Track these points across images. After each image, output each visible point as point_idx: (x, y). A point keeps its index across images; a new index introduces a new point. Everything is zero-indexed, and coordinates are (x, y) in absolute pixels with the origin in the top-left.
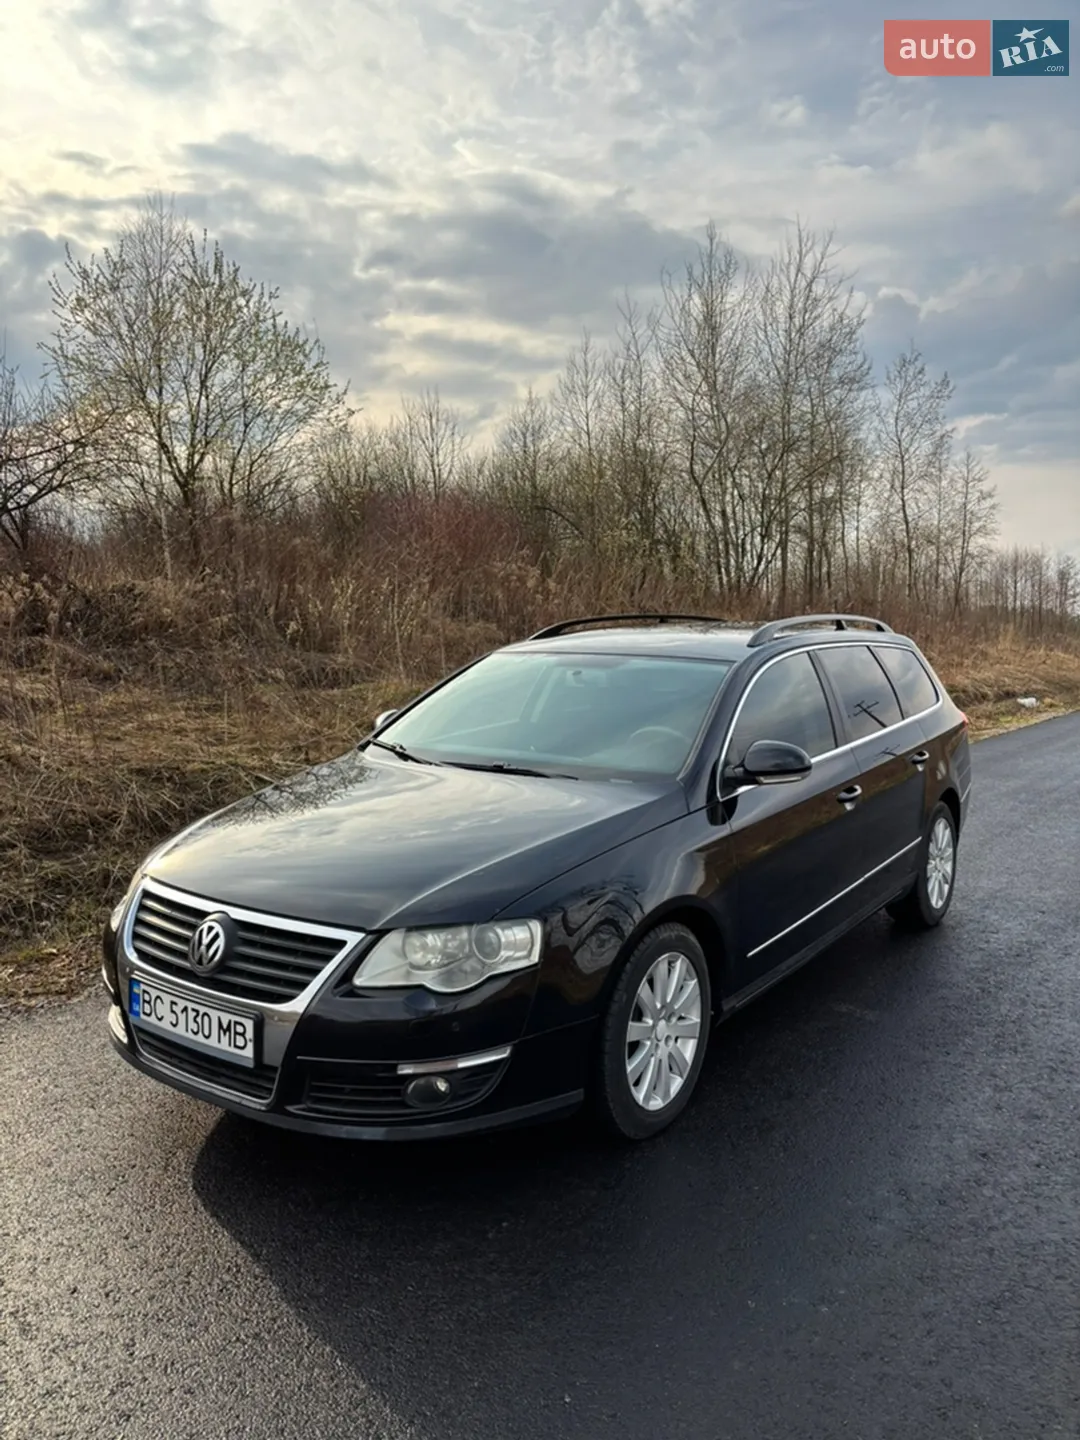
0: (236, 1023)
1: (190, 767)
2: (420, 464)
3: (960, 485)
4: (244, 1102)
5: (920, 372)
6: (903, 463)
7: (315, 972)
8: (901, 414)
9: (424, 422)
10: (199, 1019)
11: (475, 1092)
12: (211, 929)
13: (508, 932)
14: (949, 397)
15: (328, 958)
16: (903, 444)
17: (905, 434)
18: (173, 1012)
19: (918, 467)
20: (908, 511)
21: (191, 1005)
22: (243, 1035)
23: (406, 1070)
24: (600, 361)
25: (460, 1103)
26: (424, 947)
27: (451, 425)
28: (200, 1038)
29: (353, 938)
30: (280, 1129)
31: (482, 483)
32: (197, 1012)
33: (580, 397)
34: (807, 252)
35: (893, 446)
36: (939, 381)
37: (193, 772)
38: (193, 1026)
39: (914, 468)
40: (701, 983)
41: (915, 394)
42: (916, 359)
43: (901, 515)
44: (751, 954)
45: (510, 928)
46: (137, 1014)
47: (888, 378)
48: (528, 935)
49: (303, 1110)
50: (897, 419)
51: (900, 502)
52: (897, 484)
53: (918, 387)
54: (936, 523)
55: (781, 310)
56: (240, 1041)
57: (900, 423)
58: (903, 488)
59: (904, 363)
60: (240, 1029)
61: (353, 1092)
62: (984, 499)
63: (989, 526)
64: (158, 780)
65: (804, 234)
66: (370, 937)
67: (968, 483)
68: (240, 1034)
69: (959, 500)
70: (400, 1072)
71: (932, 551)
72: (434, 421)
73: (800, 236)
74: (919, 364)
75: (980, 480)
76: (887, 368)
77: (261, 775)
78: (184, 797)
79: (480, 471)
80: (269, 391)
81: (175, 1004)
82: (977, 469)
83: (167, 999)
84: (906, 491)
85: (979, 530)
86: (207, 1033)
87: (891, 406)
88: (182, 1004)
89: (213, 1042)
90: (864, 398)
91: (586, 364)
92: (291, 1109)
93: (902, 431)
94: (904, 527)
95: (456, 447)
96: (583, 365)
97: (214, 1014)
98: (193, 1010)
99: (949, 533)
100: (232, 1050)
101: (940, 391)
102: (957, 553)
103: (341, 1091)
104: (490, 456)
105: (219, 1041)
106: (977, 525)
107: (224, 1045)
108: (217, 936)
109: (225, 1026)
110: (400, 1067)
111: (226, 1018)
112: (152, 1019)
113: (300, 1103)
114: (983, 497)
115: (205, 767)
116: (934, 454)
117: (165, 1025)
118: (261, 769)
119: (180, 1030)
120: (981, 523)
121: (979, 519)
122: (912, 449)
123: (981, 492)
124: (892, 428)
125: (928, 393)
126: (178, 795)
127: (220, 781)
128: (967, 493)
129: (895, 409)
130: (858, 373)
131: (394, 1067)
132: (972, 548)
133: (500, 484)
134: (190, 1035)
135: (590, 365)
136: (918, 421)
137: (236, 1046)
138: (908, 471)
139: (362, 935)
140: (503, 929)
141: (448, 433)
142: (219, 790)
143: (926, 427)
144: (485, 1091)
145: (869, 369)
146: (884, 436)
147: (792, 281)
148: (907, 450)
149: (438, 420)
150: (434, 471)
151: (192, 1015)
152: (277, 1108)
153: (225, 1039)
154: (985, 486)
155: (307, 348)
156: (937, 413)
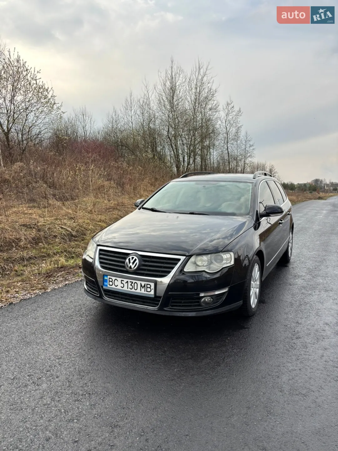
0: (147, 284)
1: (39, 224)
2: (80, 131)
3: (244, 142)
4: (148, 308)
5: (232, 107)
6: (227, 135)
7: (173, 268)
8: (227, 120)
9: (81, 116)
10: (133, 285)
11: (219, 301)
12: (133, 258)
13: (225, 255)
14: (241, 115)
15: (176, 264)
16: (228, 129)
17: (228, 126)
18: (122, 283)
19: (232, 137)
20: (229, 150)
21: (129, 281)
22: (150, 288)
23: (202, 295)
24: (136, 99)
25: (216, 304)
26: (202, 261)
27: (90, 118)
28: (133, 290)
29: (182, 258)
30: (162, 315)
31: (100, 137)
32: (132, 282)
33: (129, 111)
34: (201, 68)
35: (225, 130)
36: (238, 110)
37: (40, 225)
38: (130, 286)
39: (231, 137)
40: (260, 272)
41: (231, 114)
42: (231, 103)
43: (227, 151)
44: (267, 265)
45: (225, 254)
46: (107, 286)
47: (223, 109)
48: (230, 256)
49: (169, 309)
50: (226, 122)
51: (226, 147)
52: (226, 142)
53: (232, 112)
54: (236, 154)
55: (193, 86)
56: (149, 290)
57: (227, 123)
58: (227, 143)
59: (228, 104)
60: (149, 286)
61: (184, 303)
62: (251, 147)
63: (252, 155)
64: (31, 228)
65: (200, 63)
66: (188, 257)
67: (246, 142)
68: (149, 288)
69: (243, 147)
70: (200, 296)
71: (235, 162)
72: (84, 116)
73: (199, 63)
74: (232, 105)
75: (250, 141)
76: (223, 106)
77: (62, 226)
78: (40, 233)
79: (99, 133)
80: (35, 104)
81: (123, 281)
82: (249, 137)
83: (119, 279)
84: (228, 144)
85: (249, 156)
86: (136, 288)
87: (224, 117)
88: (126, 280)
89: (138, 291)
90: (217, 115)
91: (131, 100)
92: (165, 309)
93: (227, 125)
94: (227, 155)
95: (92, 125)
96: (130, 101)
97: (139, 282)
98: (130, 282)
99: (240, 157)
100: (146, 292)
101: (238, 113)
102: (243, 162)
103: (181, 302)
104: (102, 129)
105: (141, 290)
106: (249, 155)
107: (143, 291)
108: (135, 260)
109: (143, 286)
110: (201, 294)
111: (143, 283)
112: (113, 286)
113: (168, 307)
114: (251, 146)
115: (44, 224)
116: (236, 133)
117: (119, 287)
118: (62, 225)
119: (125, 288)
120: (250, 154)
121: (249, 153)
122: (230, 131)
123: (250, 144)
124: (224, 124)
125: (235, 114)
126: (38, 233)
127: (50, 228)
128: (246, 145)
129: (225, 118)
130: (215, 107)
131: (199, 294)
132: (247, 162)
133: (105, 138)
134: (129, 290)
135: (132, 101)
136: (232, 122)
137: (147, 291)
138: (229, 138)
139: (185, 257)
140: (224, 254)
141: (89, 121)
142: (50, 231)
143: (234, 124)
144: (221, 301)
145: (218, 106)
146: (222, 126)
147: (197, 77)
148: (229, 131)
149: (86, 116)
150: (84, 133)
151: (130, 283)
152: (160, 309)
153: (143, 290)
154: (251, 143)
155: (49, 90)
156: (238, 120)
